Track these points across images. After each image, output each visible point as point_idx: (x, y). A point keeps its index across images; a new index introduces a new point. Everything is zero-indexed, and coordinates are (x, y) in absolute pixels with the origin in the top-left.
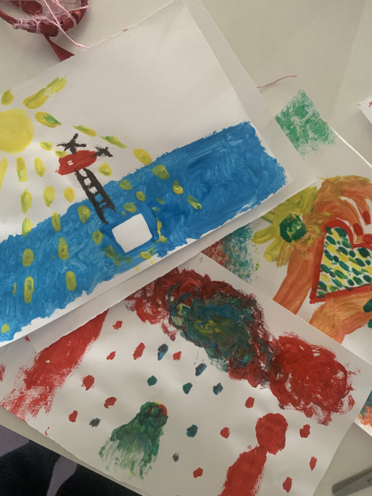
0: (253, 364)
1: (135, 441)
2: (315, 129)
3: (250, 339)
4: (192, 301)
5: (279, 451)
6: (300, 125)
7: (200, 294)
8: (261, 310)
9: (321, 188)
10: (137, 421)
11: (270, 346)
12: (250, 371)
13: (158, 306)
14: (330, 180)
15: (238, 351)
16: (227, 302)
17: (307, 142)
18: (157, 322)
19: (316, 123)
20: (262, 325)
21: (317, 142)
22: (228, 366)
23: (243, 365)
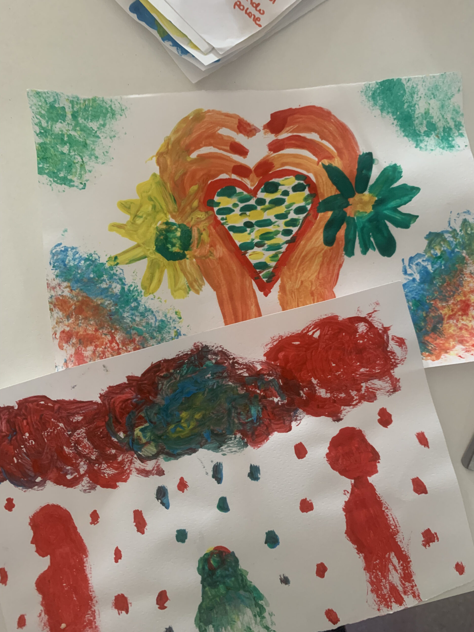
0: (266, 409)
1: (228, 608)
2: (92, 115)
3: (239, 389)
4: (143, 415)
5: (377, 464)
6: (71, 128)
7: (144, 401)
8: (220, 349)
9: (160, 168)
10: (207, 589)
11: (265, 375)
12: (270, 420)
13: (115, 457)
14: (161, 151)
15: (239, 414)
16: (178, 379)
17: (98, 137)
18: (129, 474)
19: (85, 108)
20: (237, 362)
21: (107, 126)
22: (243, 439)
23: (257, 422)
